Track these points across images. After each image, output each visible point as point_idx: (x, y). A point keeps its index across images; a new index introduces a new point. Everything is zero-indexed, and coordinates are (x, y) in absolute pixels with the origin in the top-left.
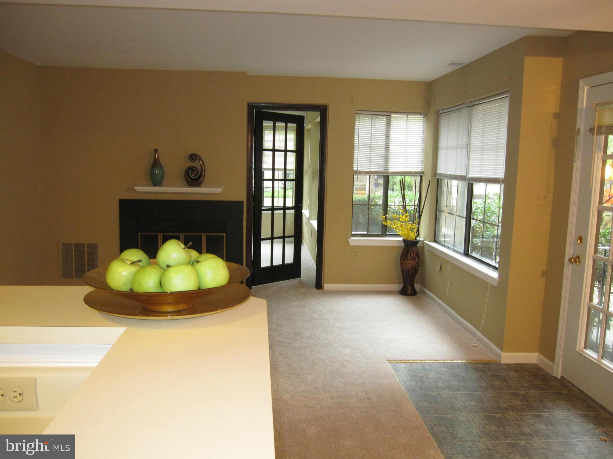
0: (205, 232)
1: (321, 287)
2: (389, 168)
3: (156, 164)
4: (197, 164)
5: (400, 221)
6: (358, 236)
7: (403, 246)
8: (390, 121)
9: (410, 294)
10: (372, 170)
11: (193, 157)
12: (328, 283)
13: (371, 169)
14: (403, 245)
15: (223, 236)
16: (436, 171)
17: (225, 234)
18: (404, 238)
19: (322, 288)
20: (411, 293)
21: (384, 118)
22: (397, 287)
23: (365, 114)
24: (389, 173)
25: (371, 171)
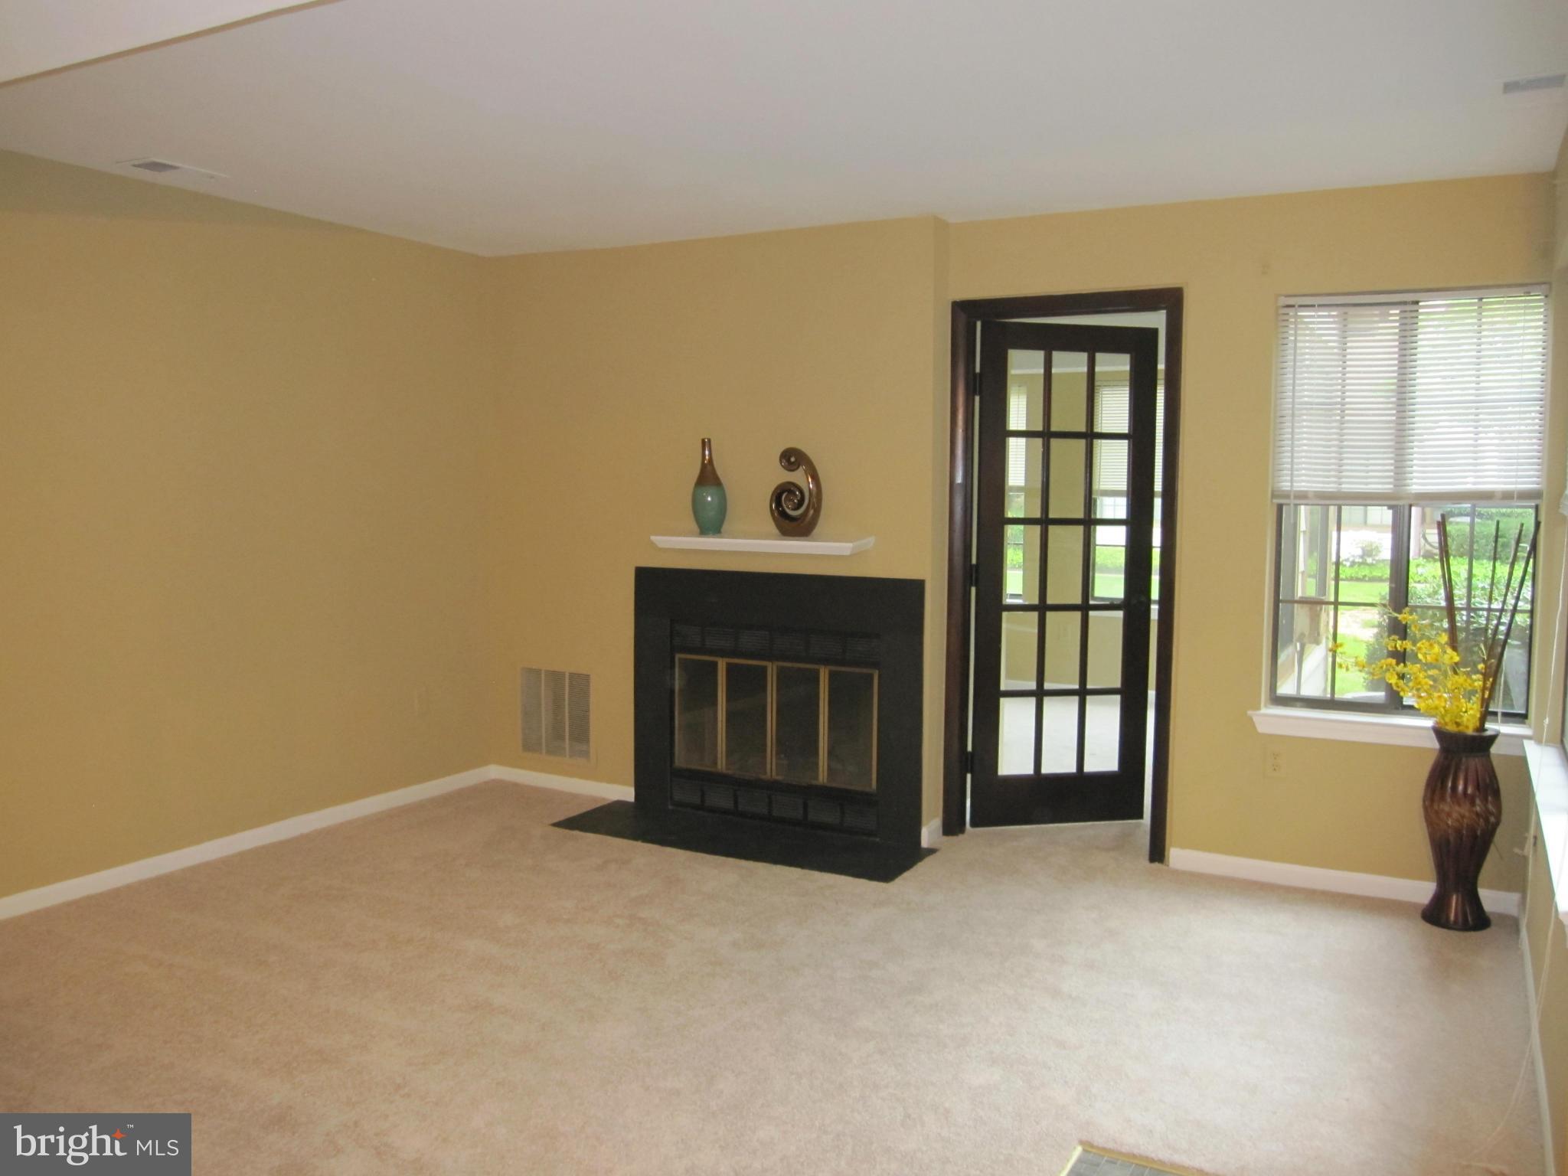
0: (824, 663)
1: (1163, 857)
2: (1410, 481)
3: (708, 477)
4: (799, 477)
5: (1420, 660)
6: (1298, 704)
7: (1435, 749)
8: (1415, 320)
9: (1456, 922)
10: (1347, 487)
11: (792, 458)
13: (1343, 486)
14: (1435, 744)
15: (871, 675)
17: (874, 672)
18: (1437, 723)
19: (1164, 861)
20: (1460, 919)
21: (1391, 312)
22: (1424, 890)
23: (1319, 306)
24: (1411, 496)
25: (1344, 493)
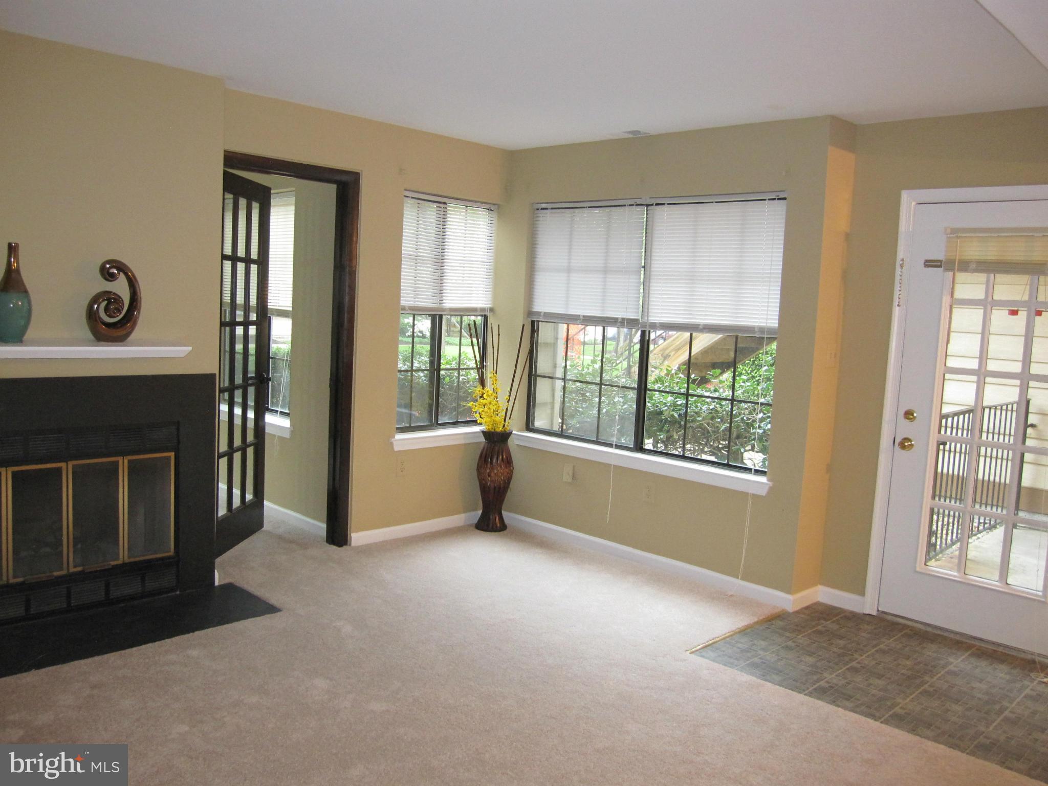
0: (123, 454)
1: (347, 541)
2: (444, 301)
3: (13, 284)
7: (482, 444)
8: (445, 213)
10: (418, 304)
11: (113, 269)
12: (357, 531)
14: (483, 441)
15: (169, 458)
16: (532, 308)
17: (172, 454)
18: (486, 428)
19: (348, 543)
23: (411, 198)
24: (444, 310)
25: (417, 307)
